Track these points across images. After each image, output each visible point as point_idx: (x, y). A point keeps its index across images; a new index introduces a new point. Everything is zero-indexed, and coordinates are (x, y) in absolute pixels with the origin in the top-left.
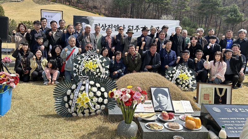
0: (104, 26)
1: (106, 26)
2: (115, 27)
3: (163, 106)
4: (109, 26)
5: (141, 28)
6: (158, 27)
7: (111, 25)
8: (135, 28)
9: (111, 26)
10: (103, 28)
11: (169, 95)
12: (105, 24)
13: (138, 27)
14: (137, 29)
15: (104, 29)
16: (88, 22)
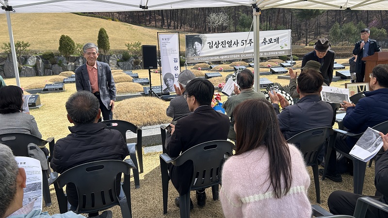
0: (217, 43)
2: (228, 43)
4: (222, 42)
6: (271, 39)
7: (224, 41)
8: (248, 42)
9: (224, 43)
10: (216, 45)
13: (252, 40)
14: (251, 43)
15: (217, 47)
16: (200, 41)
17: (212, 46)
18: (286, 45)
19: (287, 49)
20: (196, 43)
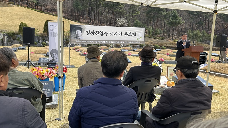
2: (101, 33)
5: (119, 33)
6: (131, 33)
7: (98, 31)
14: (116, 34)
15: (93, 34)
16: (81, 29)
17: (89, 34)
18: (141, 38)
19: (142, 40)
20: (78, 30)
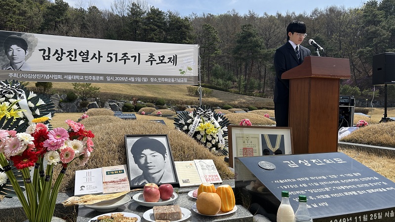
0: (60, 52)
1: (63, 53)
2: (82, 54)
3: (154, 176)
4: (70, 52)
5: (132, 57)
6: (163, 57)
7: (74, 51)
8: (120, 56)
9: (73, 54)
10: (57, 55)
11: (167, 151)
12: (62, 50)
13: (127, 55)
14: (125, 60)
15: (59, 59)
16: (24, 45)
17: (49, 57)
18: (190, 69)
19: (192, 75)
20: (14, 47)
